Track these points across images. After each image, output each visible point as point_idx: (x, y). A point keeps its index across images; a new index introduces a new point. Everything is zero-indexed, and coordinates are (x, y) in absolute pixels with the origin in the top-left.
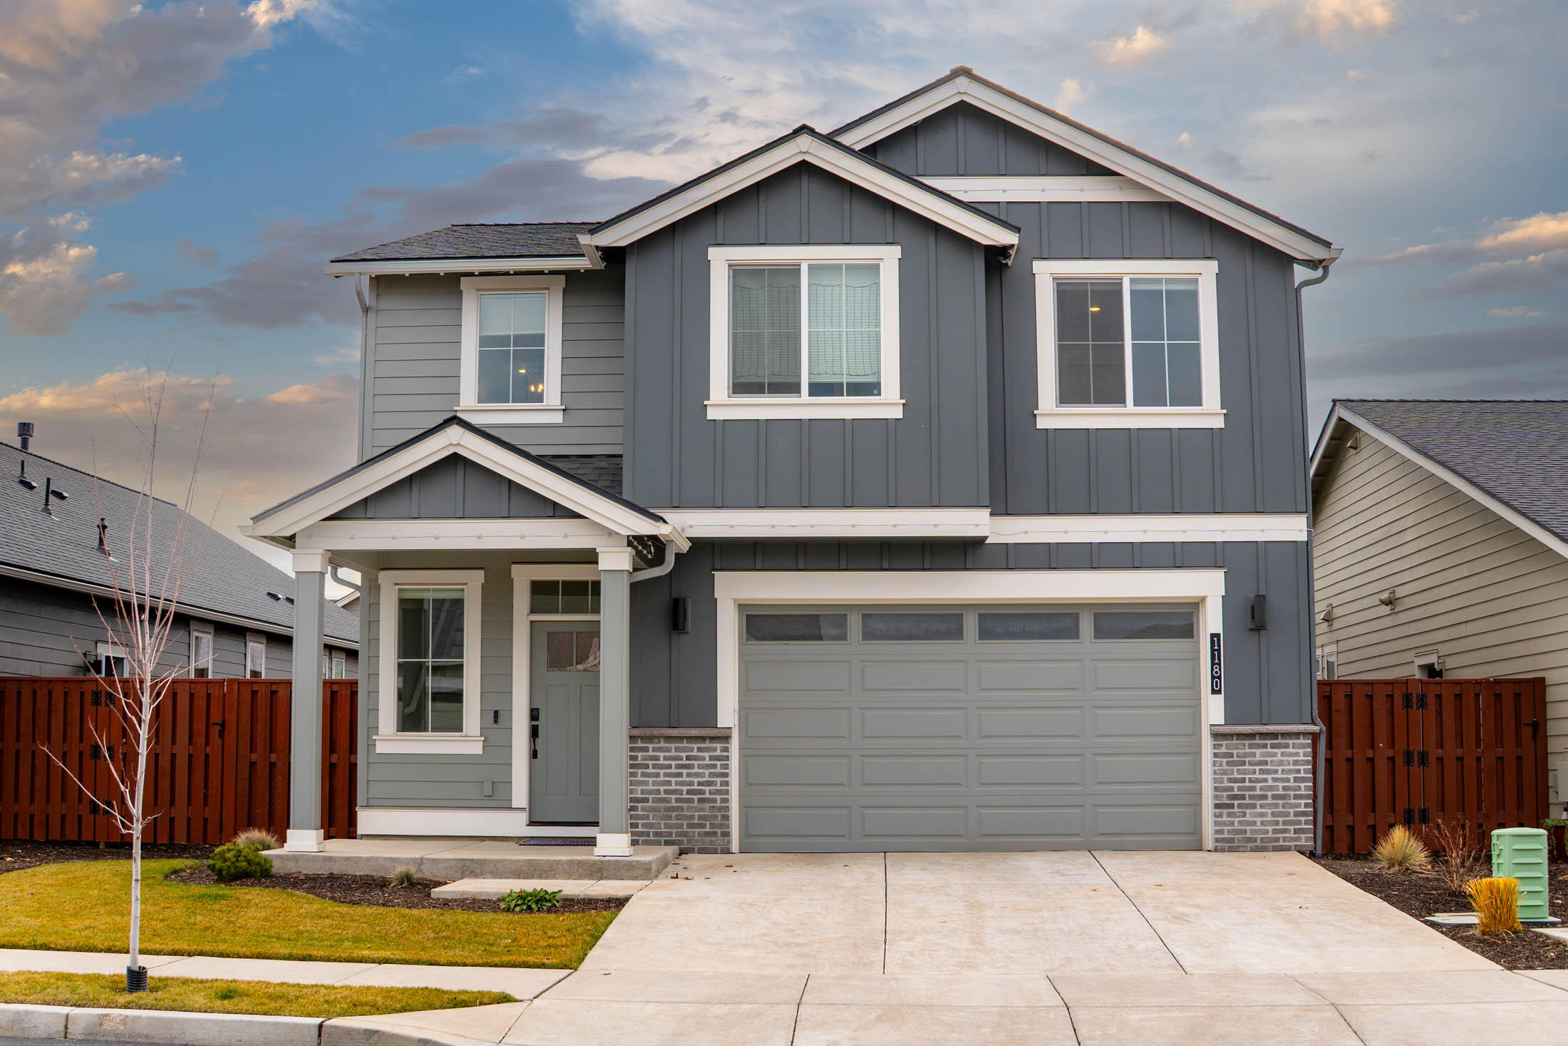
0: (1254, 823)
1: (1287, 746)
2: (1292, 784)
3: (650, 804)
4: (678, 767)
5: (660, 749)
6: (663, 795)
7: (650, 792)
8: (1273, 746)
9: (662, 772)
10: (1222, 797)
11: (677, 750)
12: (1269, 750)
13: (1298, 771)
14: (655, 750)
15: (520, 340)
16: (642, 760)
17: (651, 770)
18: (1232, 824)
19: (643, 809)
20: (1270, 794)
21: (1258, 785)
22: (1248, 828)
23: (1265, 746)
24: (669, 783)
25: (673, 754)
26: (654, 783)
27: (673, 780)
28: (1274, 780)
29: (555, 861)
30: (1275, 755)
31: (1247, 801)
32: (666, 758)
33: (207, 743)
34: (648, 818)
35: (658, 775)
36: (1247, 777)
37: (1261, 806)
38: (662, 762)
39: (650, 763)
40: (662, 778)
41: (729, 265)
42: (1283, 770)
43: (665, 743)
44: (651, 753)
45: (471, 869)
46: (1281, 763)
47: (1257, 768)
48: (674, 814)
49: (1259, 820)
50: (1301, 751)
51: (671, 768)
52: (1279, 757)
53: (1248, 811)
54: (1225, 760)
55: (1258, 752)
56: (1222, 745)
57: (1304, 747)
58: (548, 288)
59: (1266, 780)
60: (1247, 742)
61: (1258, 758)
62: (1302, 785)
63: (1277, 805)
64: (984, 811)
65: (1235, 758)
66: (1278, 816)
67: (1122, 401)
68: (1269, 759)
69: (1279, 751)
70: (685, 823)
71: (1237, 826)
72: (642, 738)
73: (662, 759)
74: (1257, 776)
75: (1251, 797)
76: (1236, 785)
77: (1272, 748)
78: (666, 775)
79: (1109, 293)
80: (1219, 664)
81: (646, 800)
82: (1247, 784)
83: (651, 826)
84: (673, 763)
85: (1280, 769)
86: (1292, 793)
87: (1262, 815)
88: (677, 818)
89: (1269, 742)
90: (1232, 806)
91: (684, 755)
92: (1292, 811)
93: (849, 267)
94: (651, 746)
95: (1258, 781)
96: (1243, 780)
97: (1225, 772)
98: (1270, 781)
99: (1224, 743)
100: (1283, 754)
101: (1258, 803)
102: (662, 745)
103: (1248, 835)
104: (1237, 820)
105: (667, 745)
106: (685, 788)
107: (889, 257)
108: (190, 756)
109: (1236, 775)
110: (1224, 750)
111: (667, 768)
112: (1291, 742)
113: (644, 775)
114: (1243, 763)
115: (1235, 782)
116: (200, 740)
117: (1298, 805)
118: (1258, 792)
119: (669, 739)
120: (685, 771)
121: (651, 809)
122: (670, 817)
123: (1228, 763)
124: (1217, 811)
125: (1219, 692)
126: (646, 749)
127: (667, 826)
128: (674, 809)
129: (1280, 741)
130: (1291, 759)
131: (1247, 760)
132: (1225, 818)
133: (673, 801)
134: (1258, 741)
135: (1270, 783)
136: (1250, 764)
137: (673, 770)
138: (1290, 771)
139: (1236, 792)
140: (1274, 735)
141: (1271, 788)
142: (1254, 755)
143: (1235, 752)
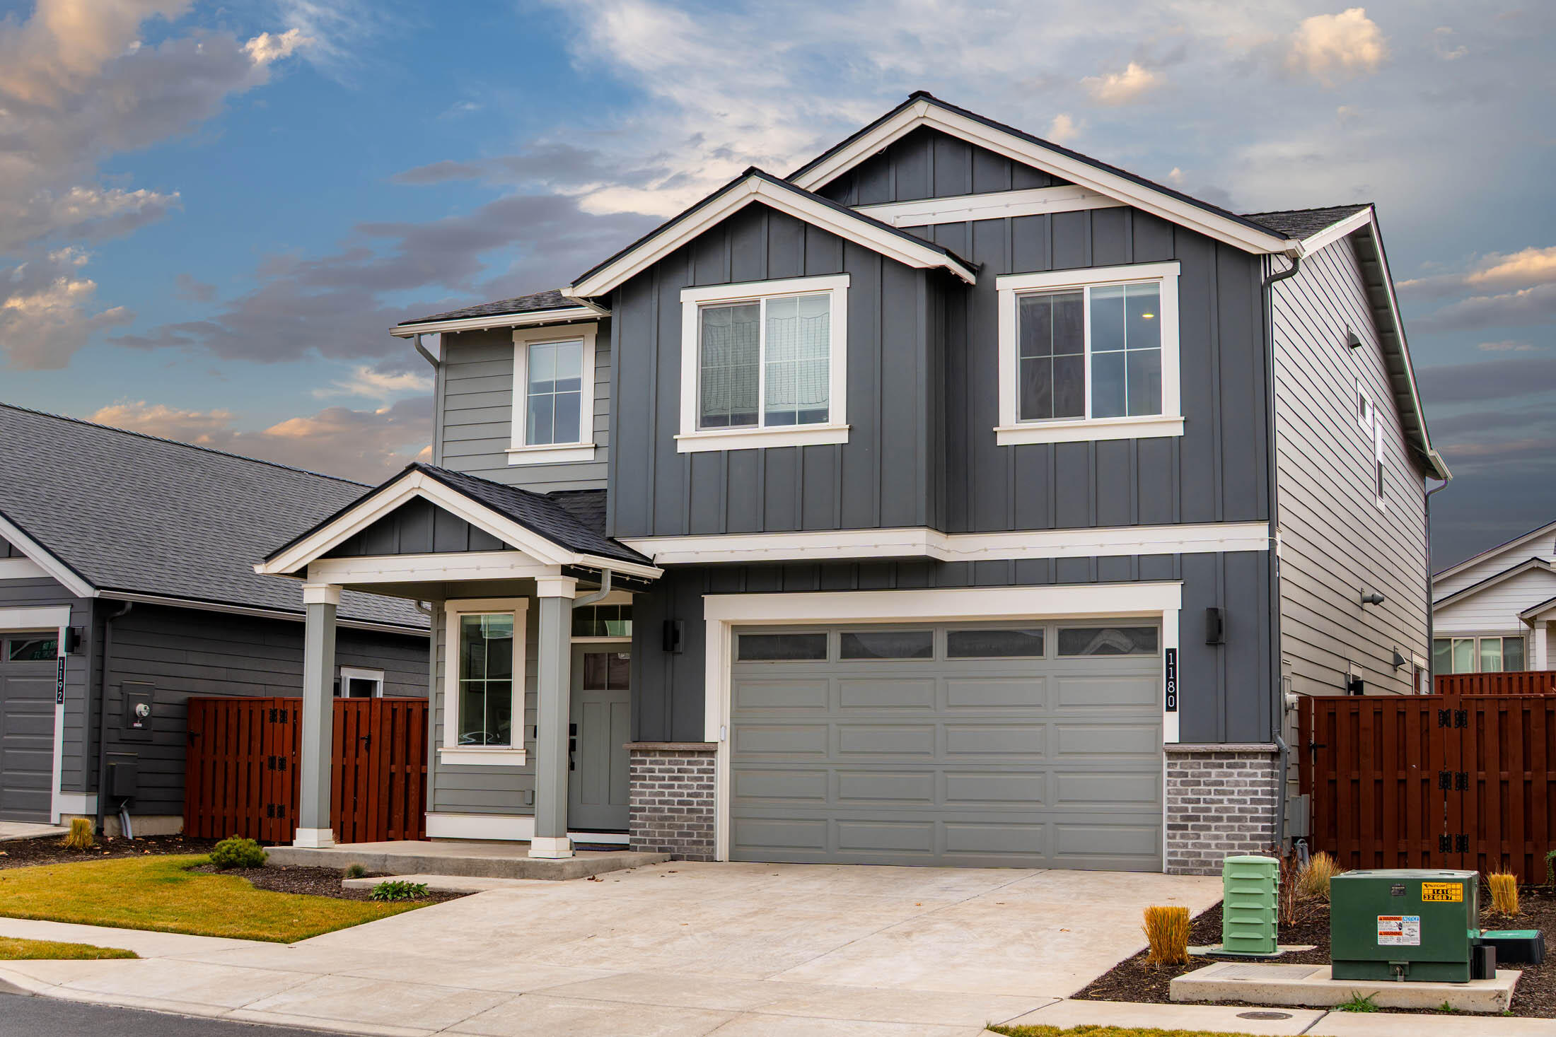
0: (1208, 846)
1: (1244, 766)
2: (1248, 806)
3: (647, 813)
4: (671, 779)
5: (656, 762)
6: (657, 806)
7: (647, 802)
8: (1229, 766)
9: (657, 783)
10: (1176, 818)
11: (670, 763)
12: (1225, 770)
13: (1256, 793)
14: (651, 763)
15: (561, 385)
16: (640, 772)
17: (648, 782)
18: (1186, 846)
19: (641, 818)
20: (1225, 815)
21: (1214, 806)
22: (1203, 851)
23: (1221, 766)
24: (663, 794)
25: (667, 766)
26: (651, 794)
27: (666, 791)
28: (1230, 801)
29: (487, 860)
30: (1231, 775)
31: (1202, 823)
32: (660, 771)
33: (357, 756)
34: (645, 827)
35: (653, 786)
36: (1202, 797)
37: (1217, 828)
38: (657, 774)
39: (647, 775)
40: (657, 789)
41: (699, 306)
42: (1239, 791)
43: (660, 756)
44: (648, 766)
45: (423, 866)
46: (1237, 784)
47: (1213, 788)
48: (666, 823)
49: (1213, 843)
50: (1259, 772)
51: (664, 780)
52: (1235, 778)
53: (1202, 833)
54: (1179, 780)
55: (1214, 771)
56: (1176, 764)
57: (1262, 768)
58: (583, 336)
59: (1221, 801)
60: (1202, 762)
61: (1213, 778)
62: (1260, 807)
63: (1232, 828)
64: (950, 827)
65: (1190, 778)
66: (1234, 839)
67: (1081, 413)
68: (1225, 779)
69: (1235, 771)
70: (676, 831)
71: (1190, 849)
72: (641, 751)
73: (657, 771)
74: (1212, 796)
75: (1206, 819)
76: (1190, 806)
77: (1228, 767)
78: (661, 786)
79: (1071, 303)
80: (1174, 680)
81: (643, 810)
82: (1202, 805)
83: (646, 833)
84: (667, 775)
85: (1236, 789)
86: (1248, 816)
87: (1217, 837)
88: (670, 827)
89: (1225, 762)
90: (1185, 827)
91: (676, 768)
92: (1248, 834)
93: (803, 300)
94: (648, 759)
95: (1213, 802)
96: (1198, 801)
97: (1179, 792)
98: (1225, 802)
99: (1179, 762)
100: (1239, 775)
101: (1213, 825)
102: (658, 758)
103: (1203, 858)
104: (1190, 842)
105: (662, 758)
106: (676, 799)
107: (838, 286)
108: (344, 767)
109: (1190, 796)
110: (1178, 769)
111: (660, 780)
112: (1248, 762)
113: (642, 786)
114: (1198, 783)
115: (1189, 803)
116: (351, 753)
117: (1255, 828)
118: (1213, 814)
119: (664, 752)
120: (676, 783)
121: (648, 818)
122: (663, 826)
123: (1182, 783)
124: (1170, 832)
125: (1174, 709)
126: (643, 762)
127: (661, 834)
128: (666, 818)
129: (1236, 760)
130: (1248, 780)
131: (1202, 780)
132: (1178, 840)
133: (666, 811)
134: (1213, 761)
135: (1226, 804)
136: (1205, 784)
137: (666, 782)
138: (1247, 792)
139: (1190, 813)
140: (1230, 755)
141: (1226, 810)
142: (1209, 774)
143: (1190, 771)
